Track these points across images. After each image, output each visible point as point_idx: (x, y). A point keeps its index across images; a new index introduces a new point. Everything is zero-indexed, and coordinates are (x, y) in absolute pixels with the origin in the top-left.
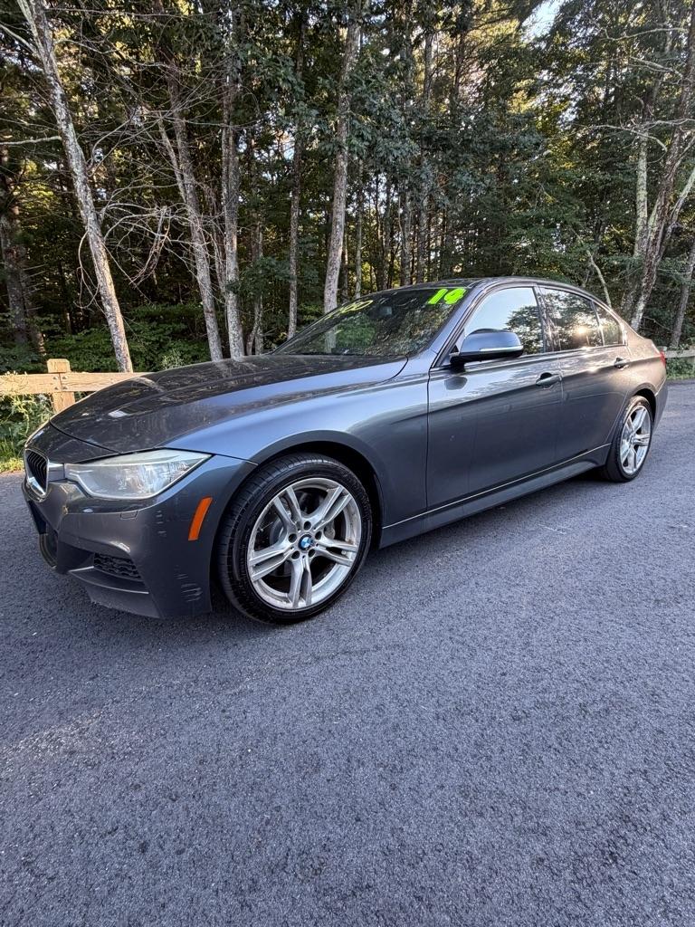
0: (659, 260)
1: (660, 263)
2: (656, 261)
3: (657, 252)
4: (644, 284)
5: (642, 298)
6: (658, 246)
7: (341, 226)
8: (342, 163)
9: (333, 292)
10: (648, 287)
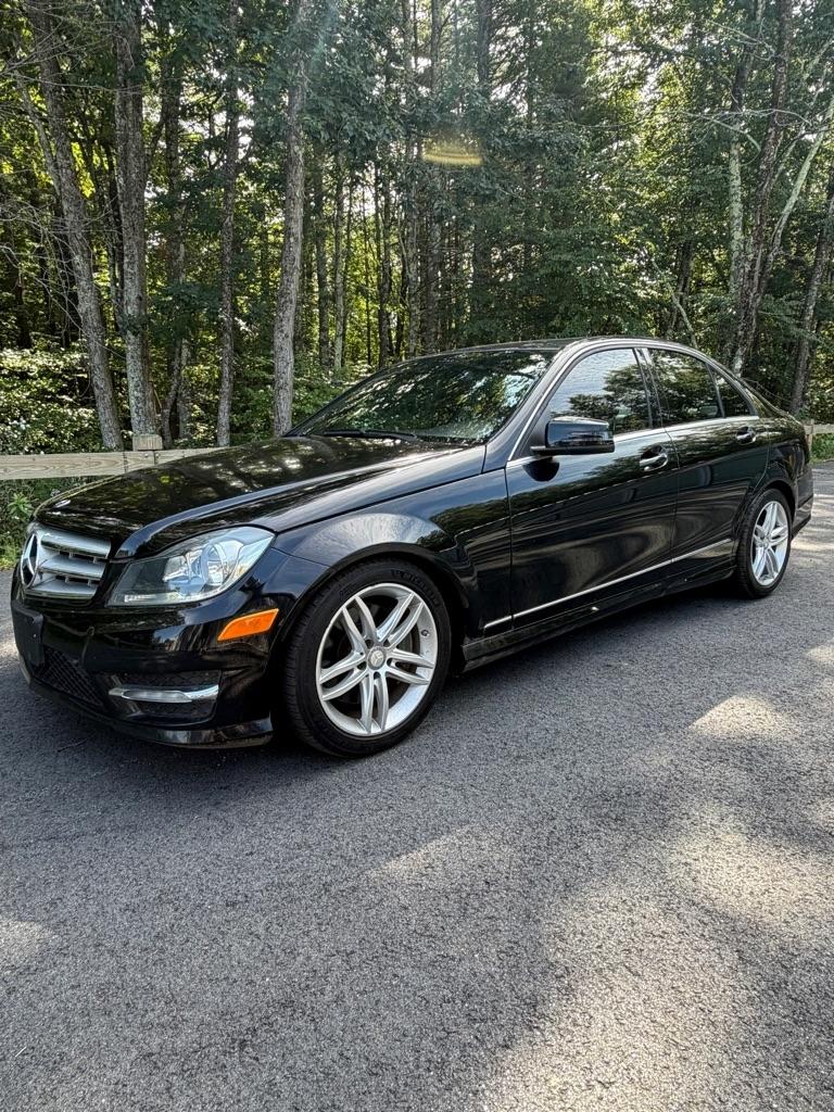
0: (758, 300)
1: (761, 304)
2: (754, 300)
3: (755, 289)
4: (740, 333)
5: (739, 352)
6: (756, 280)
7: (296, 239)
8: (296, 148)
9: (287, 336)
10: (746, 336)
